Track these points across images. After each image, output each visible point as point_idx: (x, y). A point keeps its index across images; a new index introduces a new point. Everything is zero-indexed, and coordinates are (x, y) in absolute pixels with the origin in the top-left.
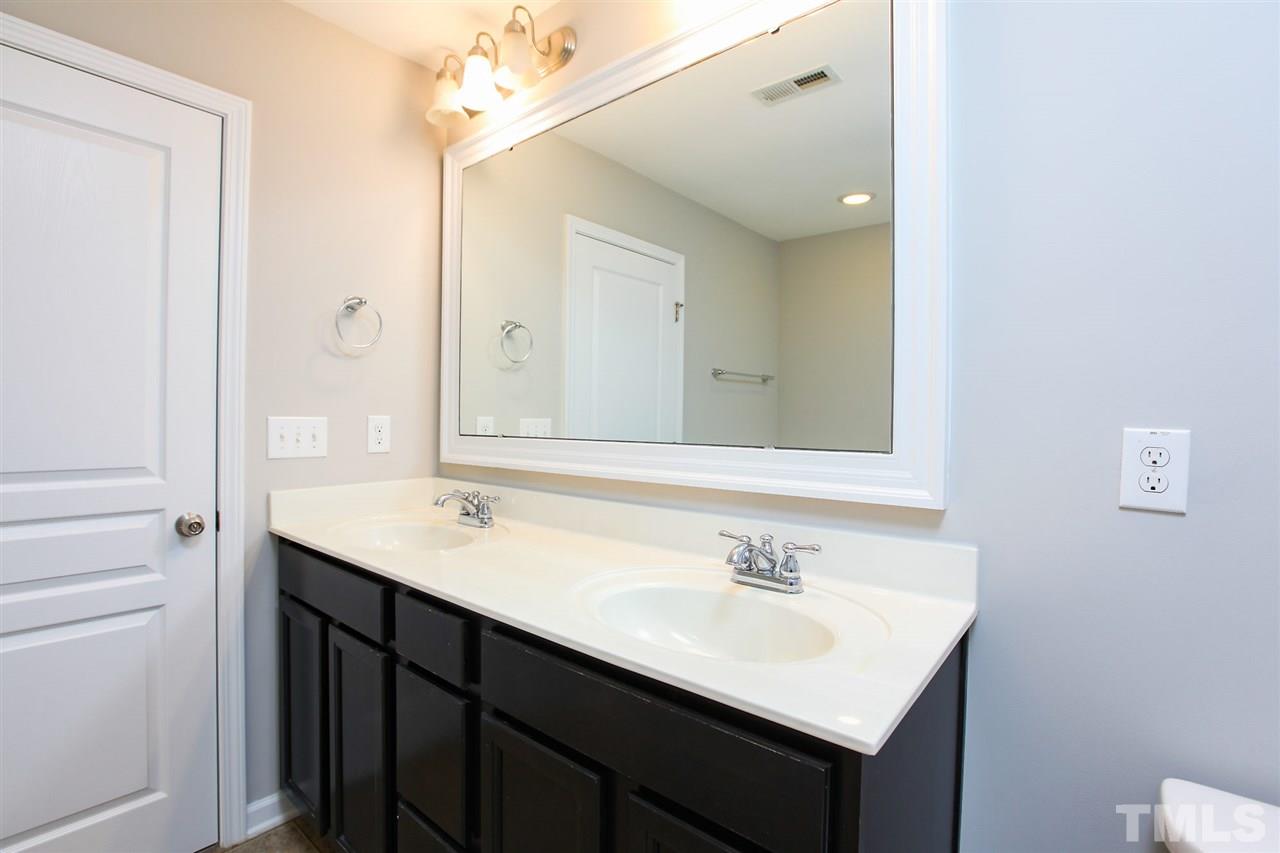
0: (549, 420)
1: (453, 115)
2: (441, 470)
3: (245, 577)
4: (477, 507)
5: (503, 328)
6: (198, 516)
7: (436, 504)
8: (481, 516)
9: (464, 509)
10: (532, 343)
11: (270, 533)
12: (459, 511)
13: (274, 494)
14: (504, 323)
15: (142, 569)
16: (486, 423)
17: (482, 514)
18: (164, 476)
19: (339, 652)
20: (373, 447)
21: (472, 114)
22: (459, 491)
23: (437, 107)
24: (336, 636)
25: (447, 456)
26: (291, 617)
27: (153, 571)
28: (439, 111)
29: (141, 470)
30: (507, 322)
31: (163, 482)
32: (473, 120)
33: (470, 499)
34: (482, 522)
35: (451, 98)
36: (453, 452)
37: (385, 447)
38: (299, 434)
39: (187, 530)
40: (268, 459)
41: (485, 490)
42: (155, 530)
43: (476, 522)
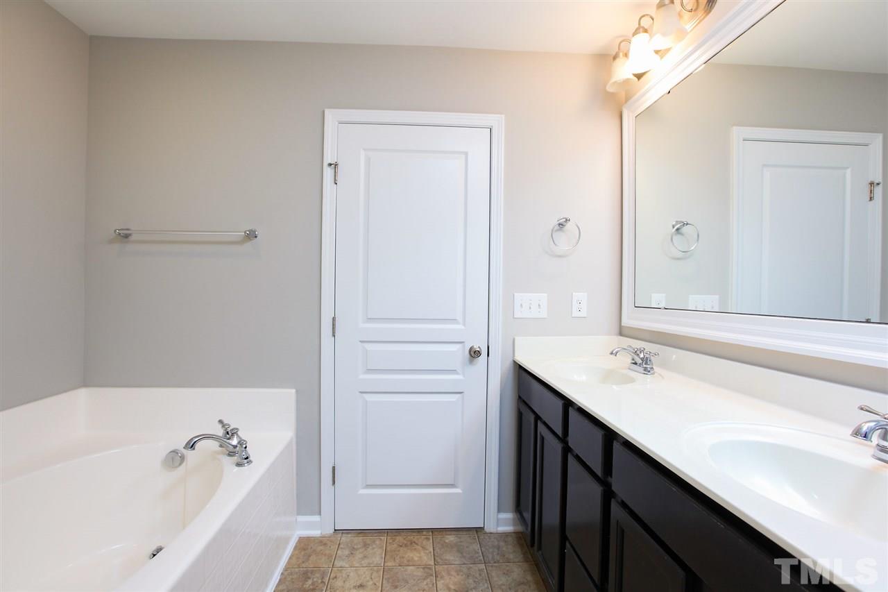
0: (717, 297)
1: (627, 81)
2: (622, 332)
3: (501, 384)
4: (642, 359)
5: (674, 227)
6: (479, 347)
7: (612, 353)
8: (645, 366)
9: (633, 360)
10: (698, 236)
11: (514, 362)
12: (630, 361)
13: (516, 338)
14: (674, 223)
15: (454, 371)
16: (658, 299)
17: (645, 364)
18: (464, 325)
19: (543, 438)
20: (576, 314)
21: (639, 76)
22: (631, 346)
23: (613, 80)
24: (541, 427)
25: (625, 322)
26: (523, 412)
27: (458, 374)
28: (616, 82)
29: (454, 321)
30: (677, 222)
31: (463, 327)
32: (641, 80)
33: (638, 352)
34: (645, 370)
35: (623, 71)
36: (631, 319)
37: (583, 314)
38: (531, 304)
39: (474, 354)
40: (514, 318)
41: (649, 347)
42: (461, 352)
43: (641, 370)
